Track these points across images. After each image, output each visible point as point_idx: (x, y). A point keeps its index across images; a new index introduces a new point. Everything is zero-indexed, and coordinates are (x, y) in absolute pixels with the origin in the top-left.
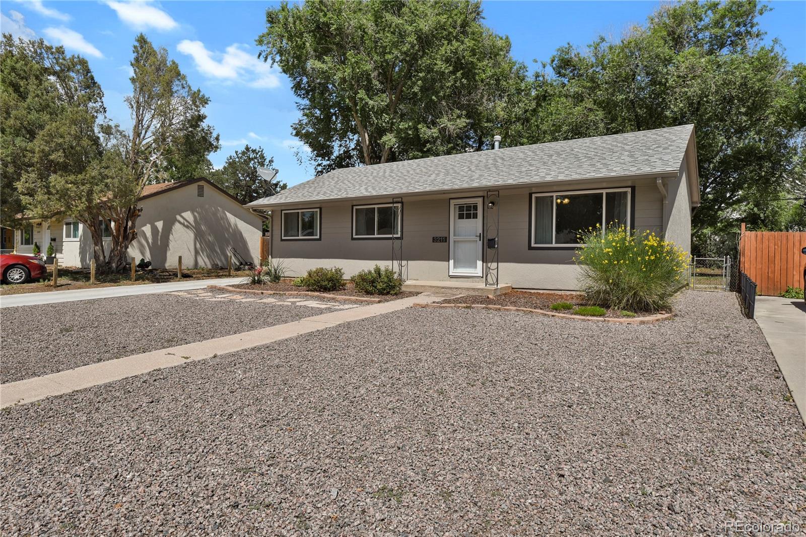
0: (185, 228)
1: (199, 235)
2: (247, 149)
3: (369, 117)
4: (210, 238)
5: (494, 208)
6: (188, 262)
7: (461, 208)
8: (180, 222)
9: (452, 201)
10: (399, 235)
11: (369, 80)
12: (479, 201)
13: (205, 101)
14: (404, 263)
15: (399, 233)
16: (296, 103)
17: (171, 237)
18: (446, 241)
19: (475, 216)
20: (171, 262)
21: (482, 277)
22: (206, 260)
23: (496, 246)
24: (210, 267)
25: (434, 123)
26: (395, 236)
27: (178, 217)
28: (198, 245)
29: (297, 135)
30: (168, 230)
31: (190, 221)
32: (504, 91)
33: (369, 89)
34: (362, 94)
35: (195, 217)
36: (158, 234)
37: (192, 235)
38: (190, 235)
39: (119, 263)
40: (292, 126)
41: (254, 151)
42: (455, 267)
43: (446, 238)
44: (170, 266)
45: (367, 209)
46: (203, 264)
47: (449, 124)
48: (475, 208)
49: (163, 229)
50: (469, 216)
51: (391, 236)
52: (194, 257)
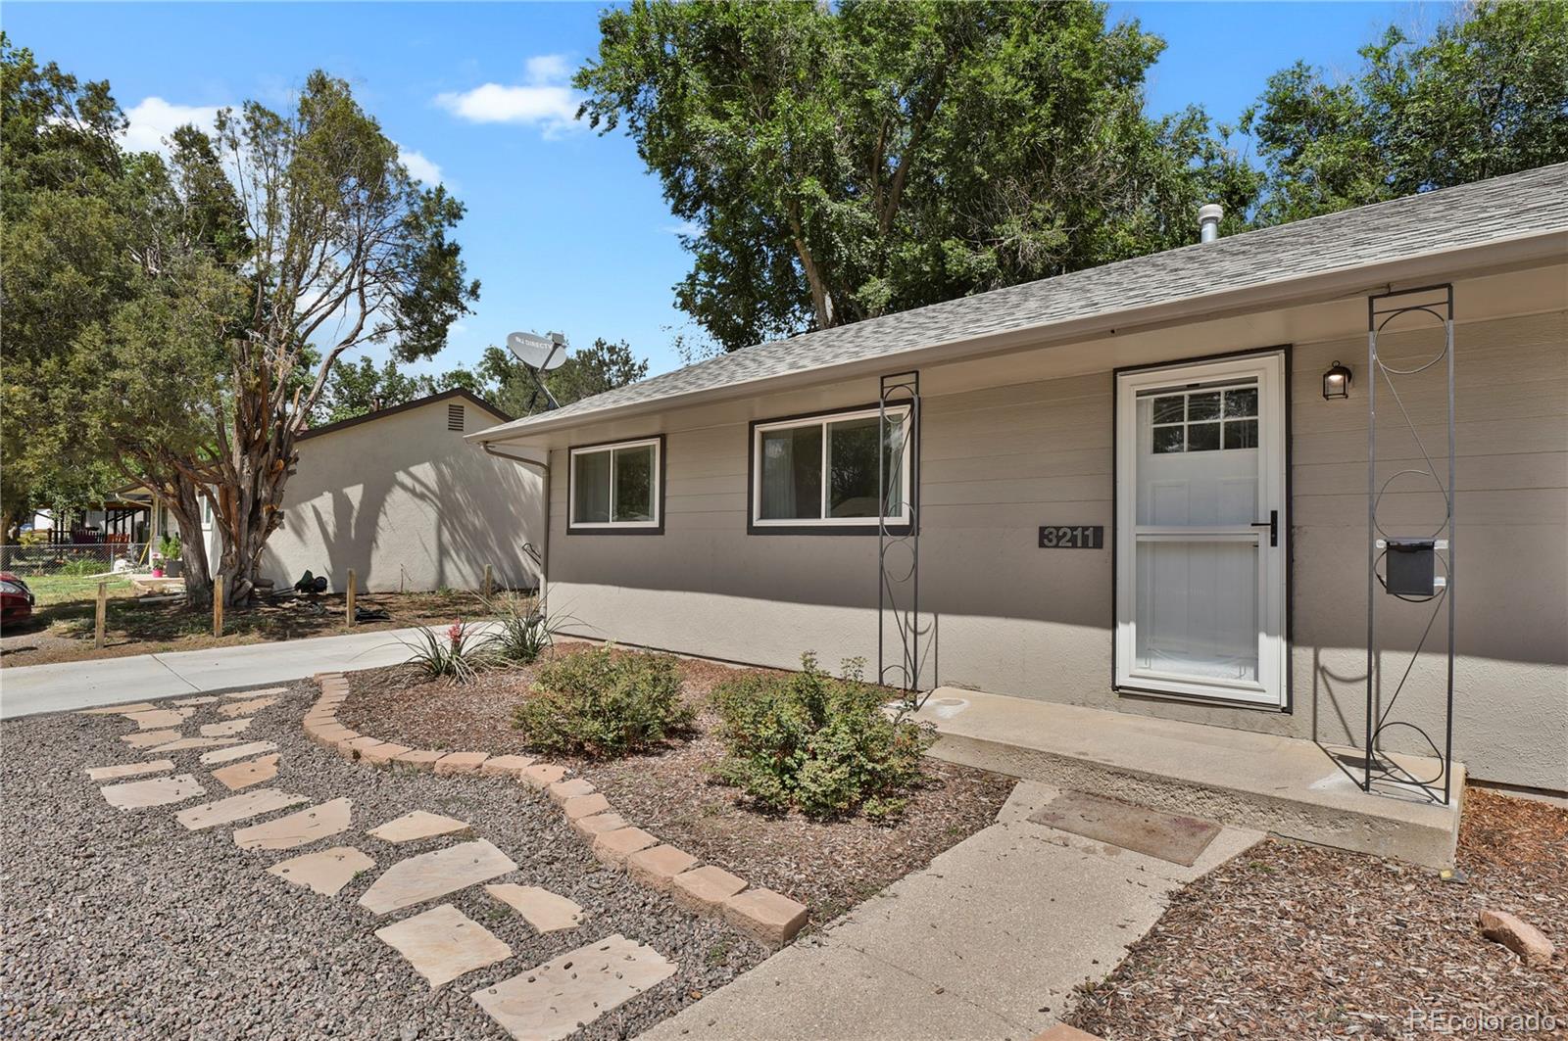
0: (416, 500)
1: (449, 513)
2: (600, 344)
3: (831, 248)
4: (477, 522)
5: (1351, 393)
6: (422, 576)
7: (1166, 407)
8: (404, 487)
9: (1124, 380)
10: (904, 520)
11: (828, 155)
12: (1268, 374)
13: (454, 213)
14: (925, 620)
15: (906, 509)
16: (680, 237)
17: (382, 520)
18: (1099, 545)
19: (1244, 437)
20: (382, 575)
21: (1288, 710)
22: (467, 569)
23: (1440, 582)
24: (475, 585)
25: (986, 239)
26: (889, 521)
27: (401, 476)
28: (446, 536)
29: (684, 306)
30: (374, 505)
31: (431, 486)
32: (1146, 177)
33: (829, 178)
34: (811, 186)
35: (440, 474)
36: (351, 513)
37: (431, 514)
38: (430, 514)
39: (237, 584)
40: (674, 289)
41: (612, 350)
42: (1143, 651)
43: (1098, 531)
44: (379, 585)
45: (796, 430)
46: (459, 579)
47: (1027, 238)
48: (1246, 398)
49: (362, 503)
50: (1205, 440)
51: (874, 521)
52: (436, 564)
